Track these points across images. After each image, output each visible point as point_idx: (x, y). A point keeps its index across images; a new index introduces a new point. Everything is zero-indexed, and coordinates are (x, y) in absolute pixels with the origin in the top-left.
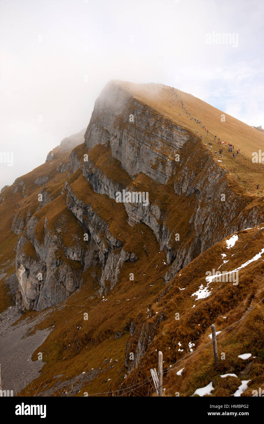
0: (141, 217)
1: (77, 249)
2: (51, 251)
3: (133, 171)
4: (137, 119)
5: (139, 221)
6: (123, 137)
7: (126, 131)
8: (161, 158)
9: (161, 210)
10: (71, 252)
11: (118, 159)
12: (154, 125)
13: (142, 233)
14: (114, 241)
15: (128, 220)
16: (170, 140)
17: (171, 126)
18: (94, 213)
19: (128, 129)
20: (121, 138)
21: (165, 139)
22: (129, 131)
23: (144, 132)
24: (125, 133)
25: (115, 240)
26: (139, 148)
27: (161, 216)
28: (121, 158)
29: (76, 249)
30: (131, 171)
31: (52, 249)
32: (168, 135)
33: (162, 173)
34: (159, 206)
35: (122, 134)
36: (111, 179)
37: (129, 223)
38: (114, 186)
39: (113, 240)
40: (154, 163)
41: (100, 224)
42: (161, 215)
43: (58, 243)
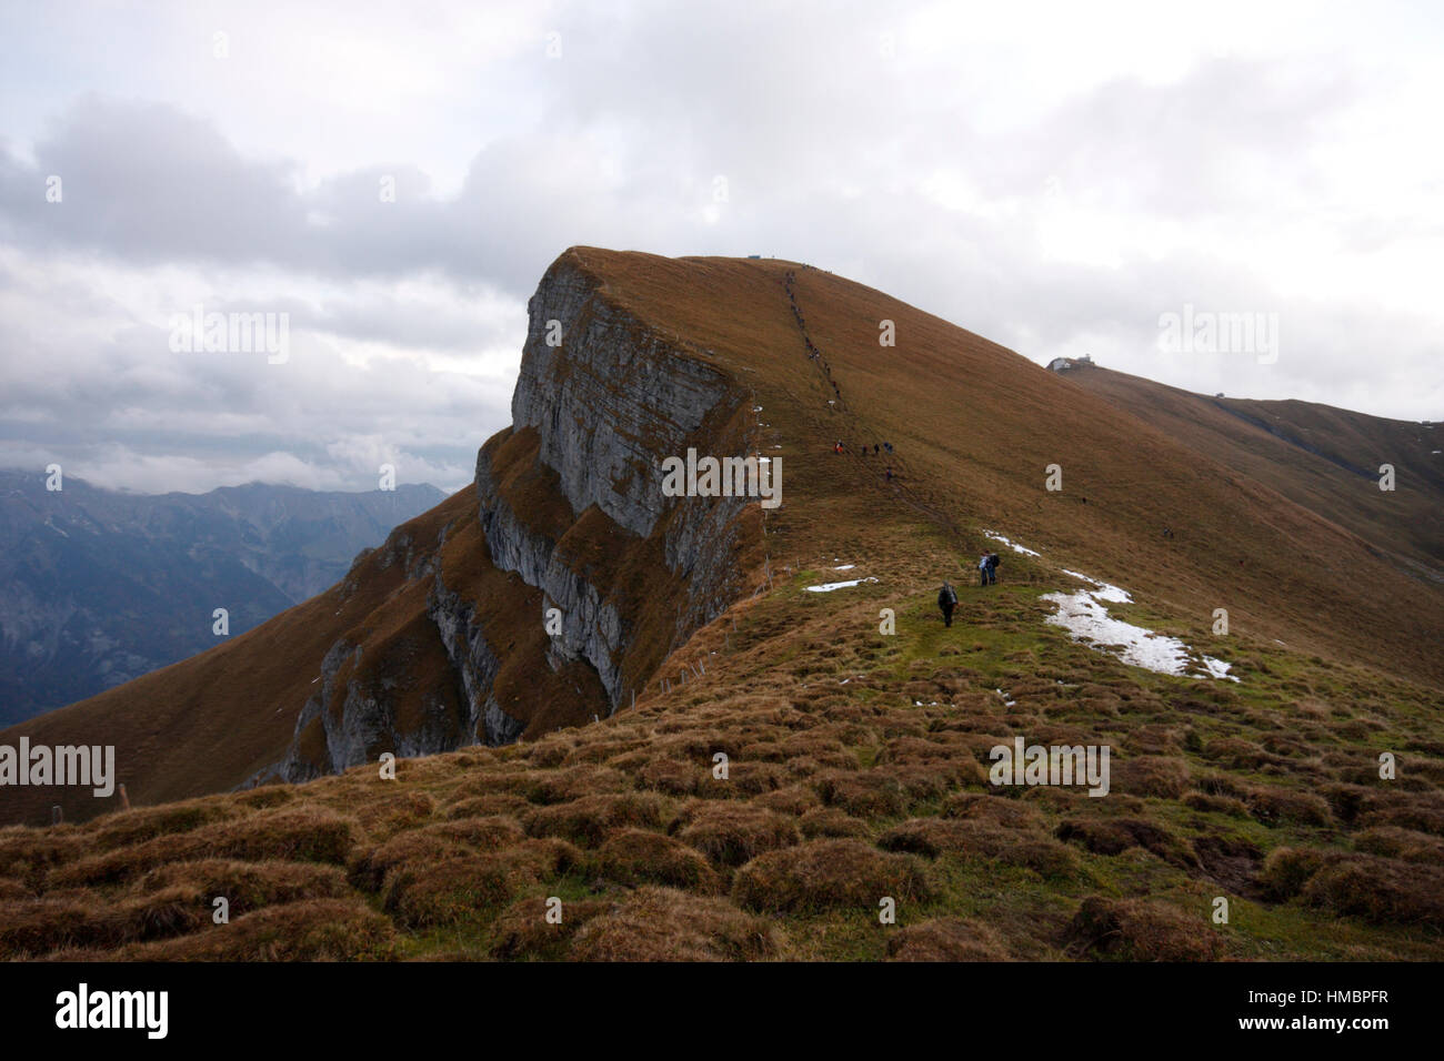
0: (578, 643)
1: (429, 740)
2: (357, 747)
3: (582, 501)
4: (597, 348)
5: (573, 655)
6: (562, 402)
7: (568, 384)
8: (640, 458)
9: (621, 620)
10: (411, 750)
11: (555, 466)
12: (631, 362)
13: (579, 691)
14: (498, 720)
15: (549, 651)
16: (667, 403)
17: (670, 363)
18: (476, 630)
19: (574, 380)
20: (558, 406)
21: (654, 400)
22: (575, 384)
23: (607, 384)
24: (567, 392)
25: (502, 714)
26: (591, 433)
27: (620, 640)
28: (560, 465)
29: (424, 740)
30: (579, 500)
31: (361, 742)
32: (661, 389)
33: (639, 503)
34: (616, 606)
35: (559, 394)
36: (527, 527)
37: (550, 660)
38: (533, 548)
39: (495, 717)
40: (619, 475)
41: (484, 663)
42: (622, 636)
43: (380, 723)
